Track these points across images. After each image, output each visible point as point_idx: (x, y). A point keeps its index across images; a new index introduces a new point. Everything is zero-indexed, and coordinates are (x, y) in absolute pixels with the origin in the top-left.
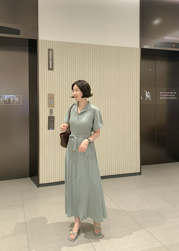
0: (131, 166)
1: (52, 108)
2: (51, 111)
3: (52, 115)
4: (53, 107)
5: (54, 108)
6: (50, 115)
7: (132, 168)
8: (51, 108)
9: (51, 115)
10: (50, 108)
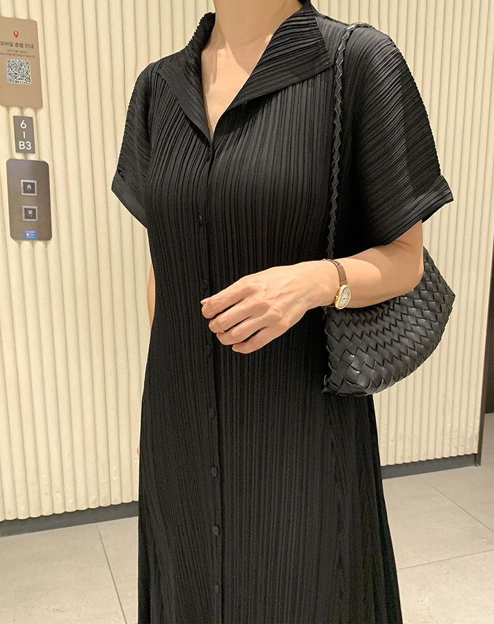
0: (443, 428)
1: (29, 112)
2: (24, 132)
3: (32, 157)
4: (37, 106)
5: (42, 113)
6: (19, 156)
7: (447, 437)
8: (22, 108)
9: (25, 152)
10: (15, 111)
